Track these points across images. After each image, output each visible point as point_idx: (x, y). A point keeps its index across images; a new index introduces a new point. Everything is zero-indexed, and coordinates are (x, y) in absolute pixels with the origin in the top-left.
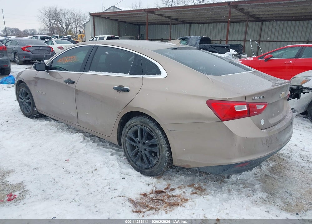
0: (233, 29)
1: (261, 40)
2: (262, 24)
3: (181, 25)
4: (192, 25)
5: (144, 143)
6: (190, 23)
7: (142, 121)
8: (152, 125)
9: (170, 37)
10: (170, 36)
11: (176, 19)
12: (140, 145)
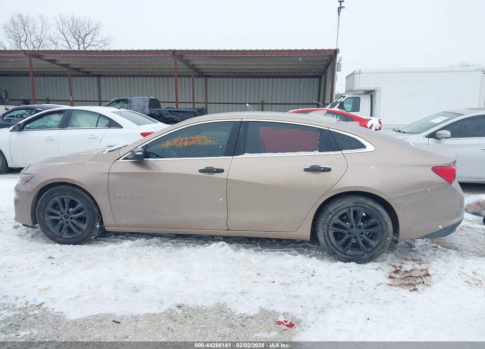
0: (168, 86)
1: (208, 102)
2: (206, 82)
3: (83, 78)
4: (102, 79)
5: (360, 227)
6: (99, 76)
7: (356, 201)
8: (371, 203)
9: (71, 97)
10: (71, 95)
11: (77, 69)
12: (355, 230)
